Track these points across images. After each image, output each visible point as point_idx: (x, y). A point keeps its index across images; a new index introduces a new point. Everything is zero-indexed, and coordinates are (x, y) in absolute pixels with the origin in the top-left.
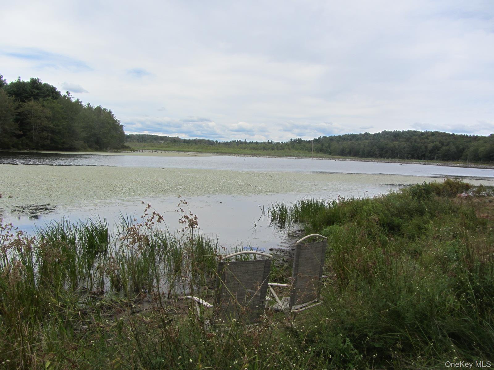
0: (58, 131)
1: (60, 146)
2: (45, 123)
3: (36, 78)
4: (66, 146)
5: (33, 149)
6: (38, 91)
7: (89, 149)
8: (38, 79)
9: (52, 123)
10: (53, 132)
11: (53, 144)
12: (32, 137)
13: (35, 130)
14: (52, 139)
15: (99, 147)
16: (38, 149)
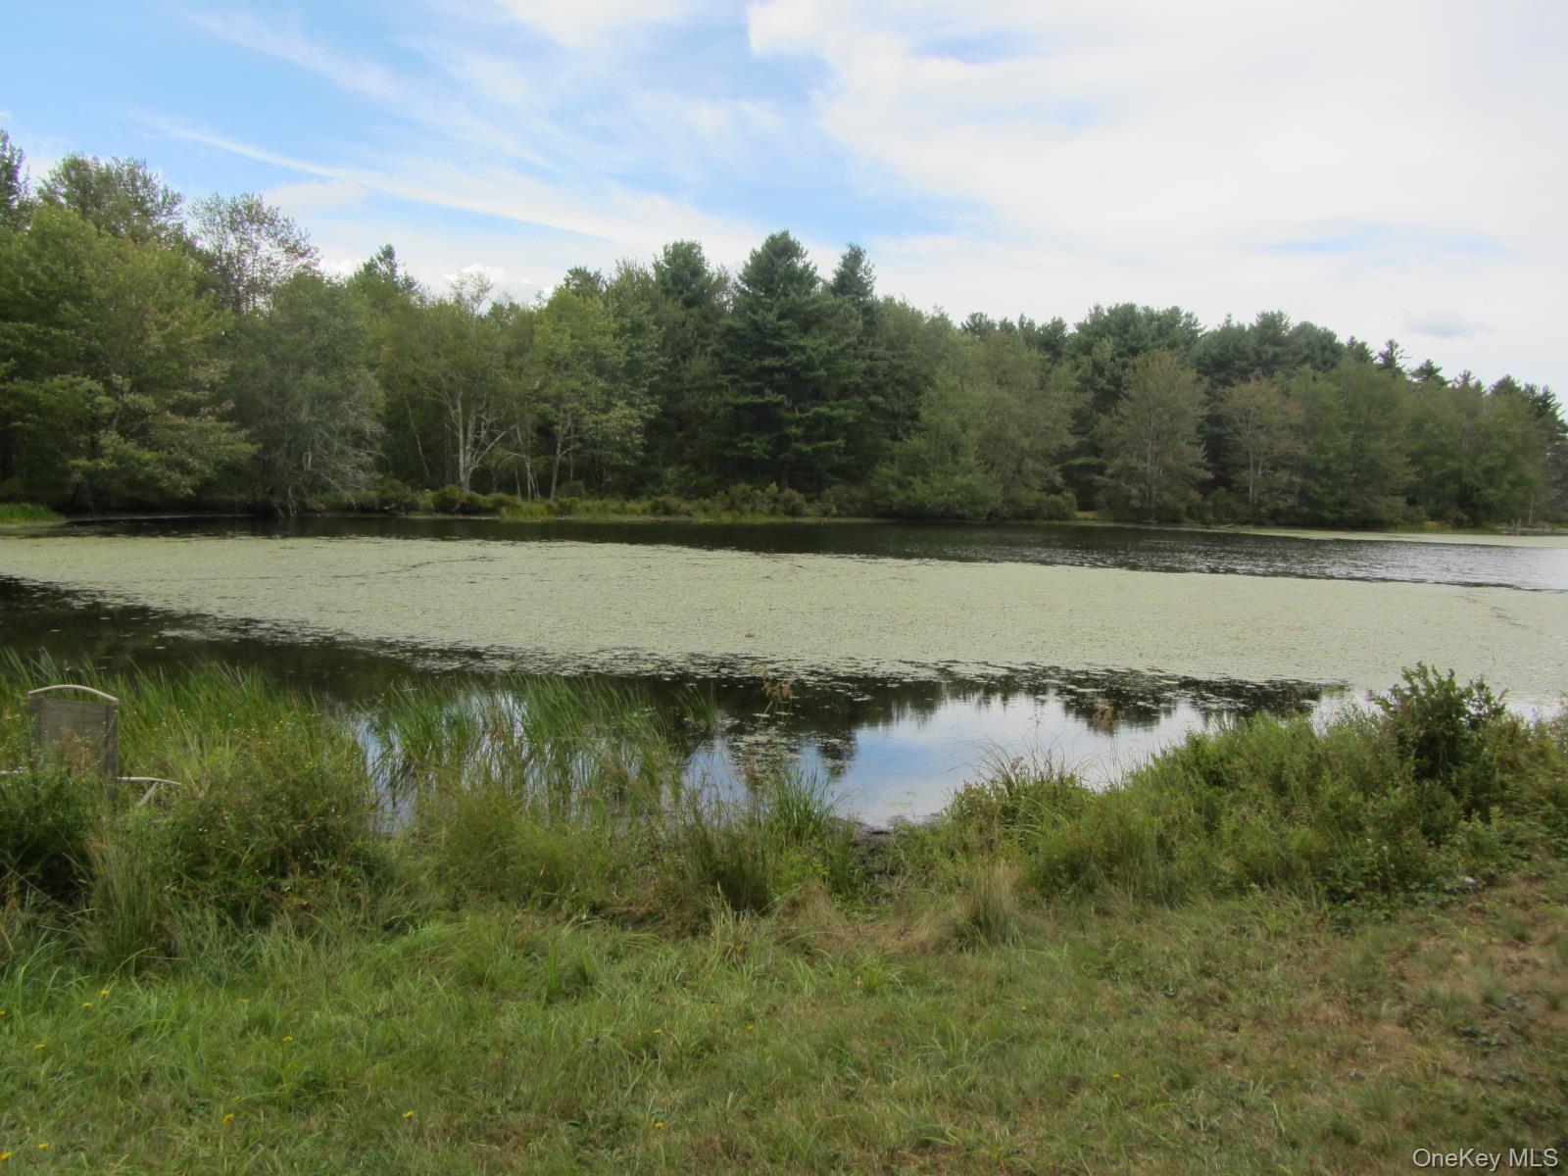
0: (1321, 466)
1: (1326, 514)
2: (1286, 444)
3: (1276, 312)
4: (1348, 513)
5: (1246, 523)
6: (1277, 349)
7: (1430, 524)
8: (1280, 314)
9: (1306, 443)
10: (1308, 471)
11: (1306, 510)
12: (1247, 489)
13: (1256, 465)
14: (1304, 495)
15: (1466, 517)
16: (1260, 524)
